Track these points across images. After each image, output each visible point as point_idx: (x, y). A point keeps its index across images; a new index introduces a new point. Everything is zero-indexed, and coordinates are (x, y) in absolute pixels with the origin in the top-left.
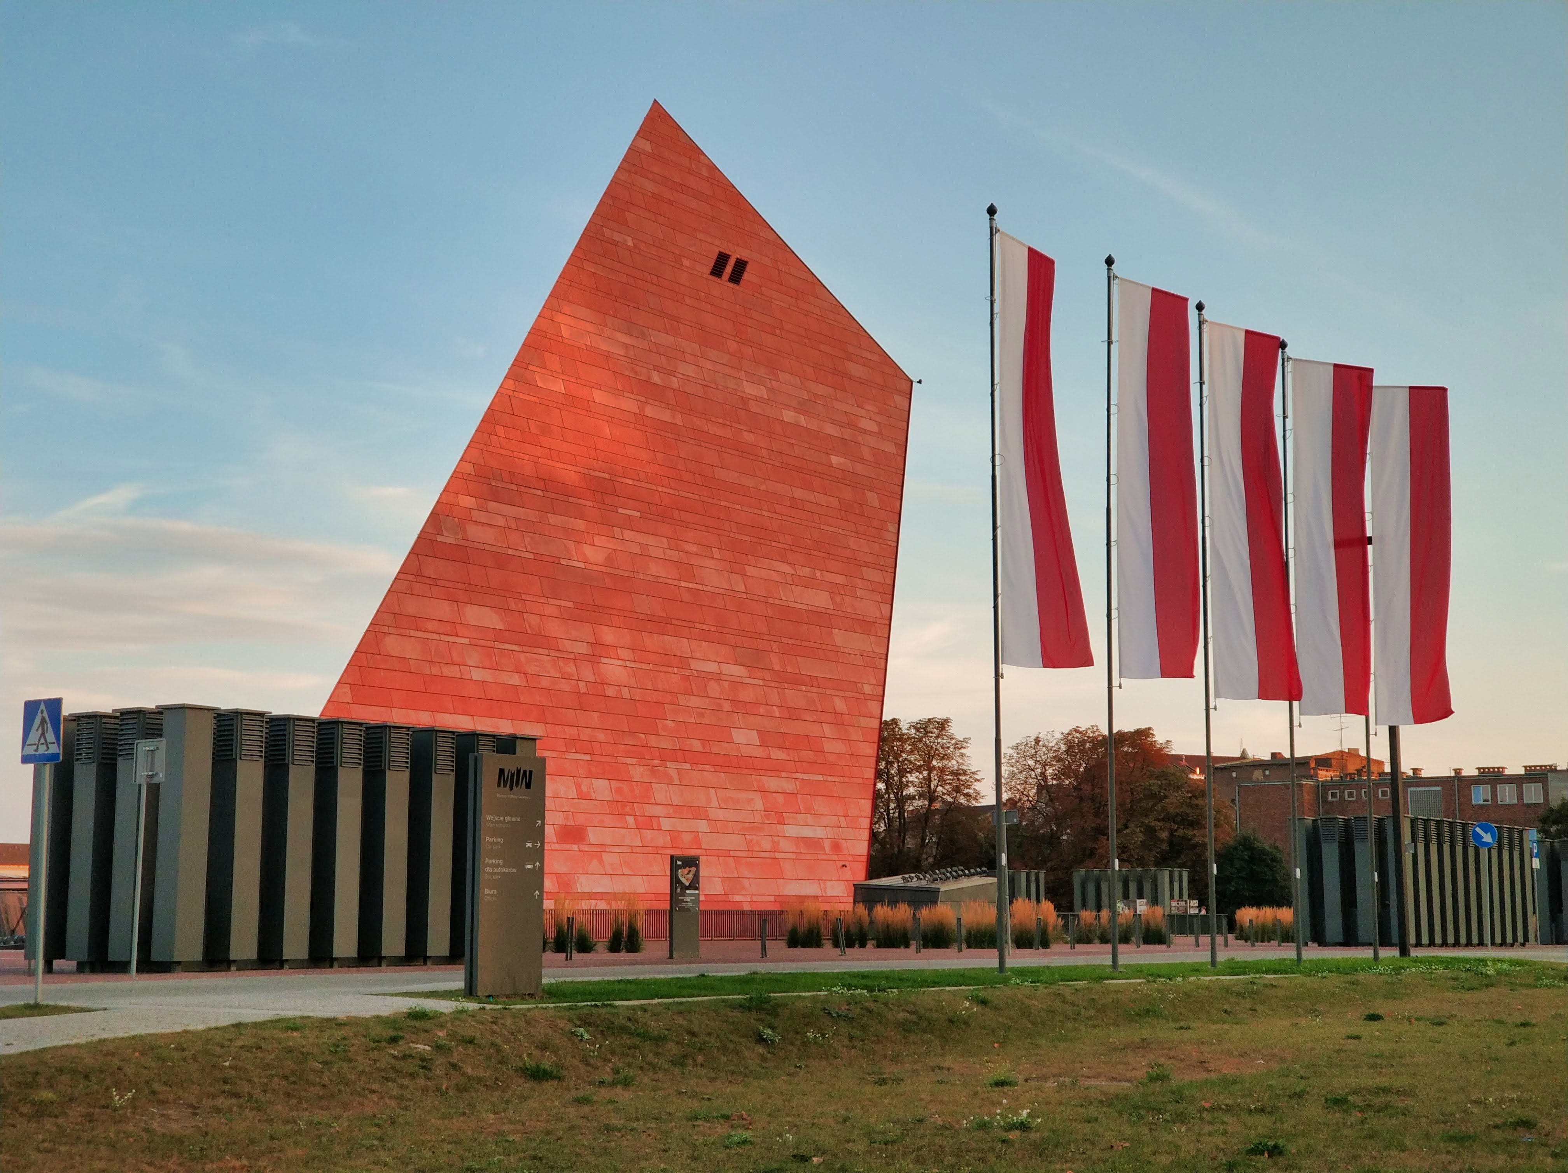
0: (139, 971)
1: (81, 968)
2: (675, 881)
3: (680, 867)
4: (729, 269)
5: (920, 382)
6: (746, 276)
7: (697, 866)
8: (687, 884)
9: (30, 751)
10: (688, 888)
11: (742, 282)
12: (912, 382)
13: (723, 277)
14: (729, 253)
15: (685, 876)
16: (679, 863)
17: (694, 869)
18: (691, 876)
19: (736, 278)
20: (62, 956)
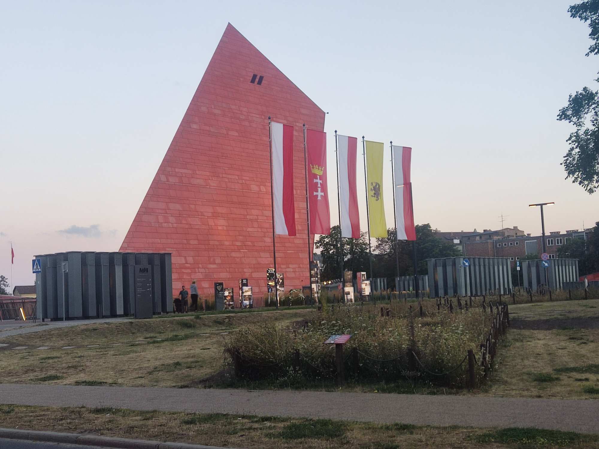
0: (65, 320)
1: (52, 320)
2: (216, 289)
3: (218, 286)
4: (257, 80)
5: (328, 113)
6: (263, 82)
7: (223, 285)
8: (220, 290)
9: (34, 270)
10: (220, 291)
11: (262, 84)
12: (325, 113)
13: (255, 83)
14: (257, 74)
15: (219, 288)
16: (218, 285)
17: (221, 286)
18: (221, 288)
19: (260, 83)
20: (47, 318)
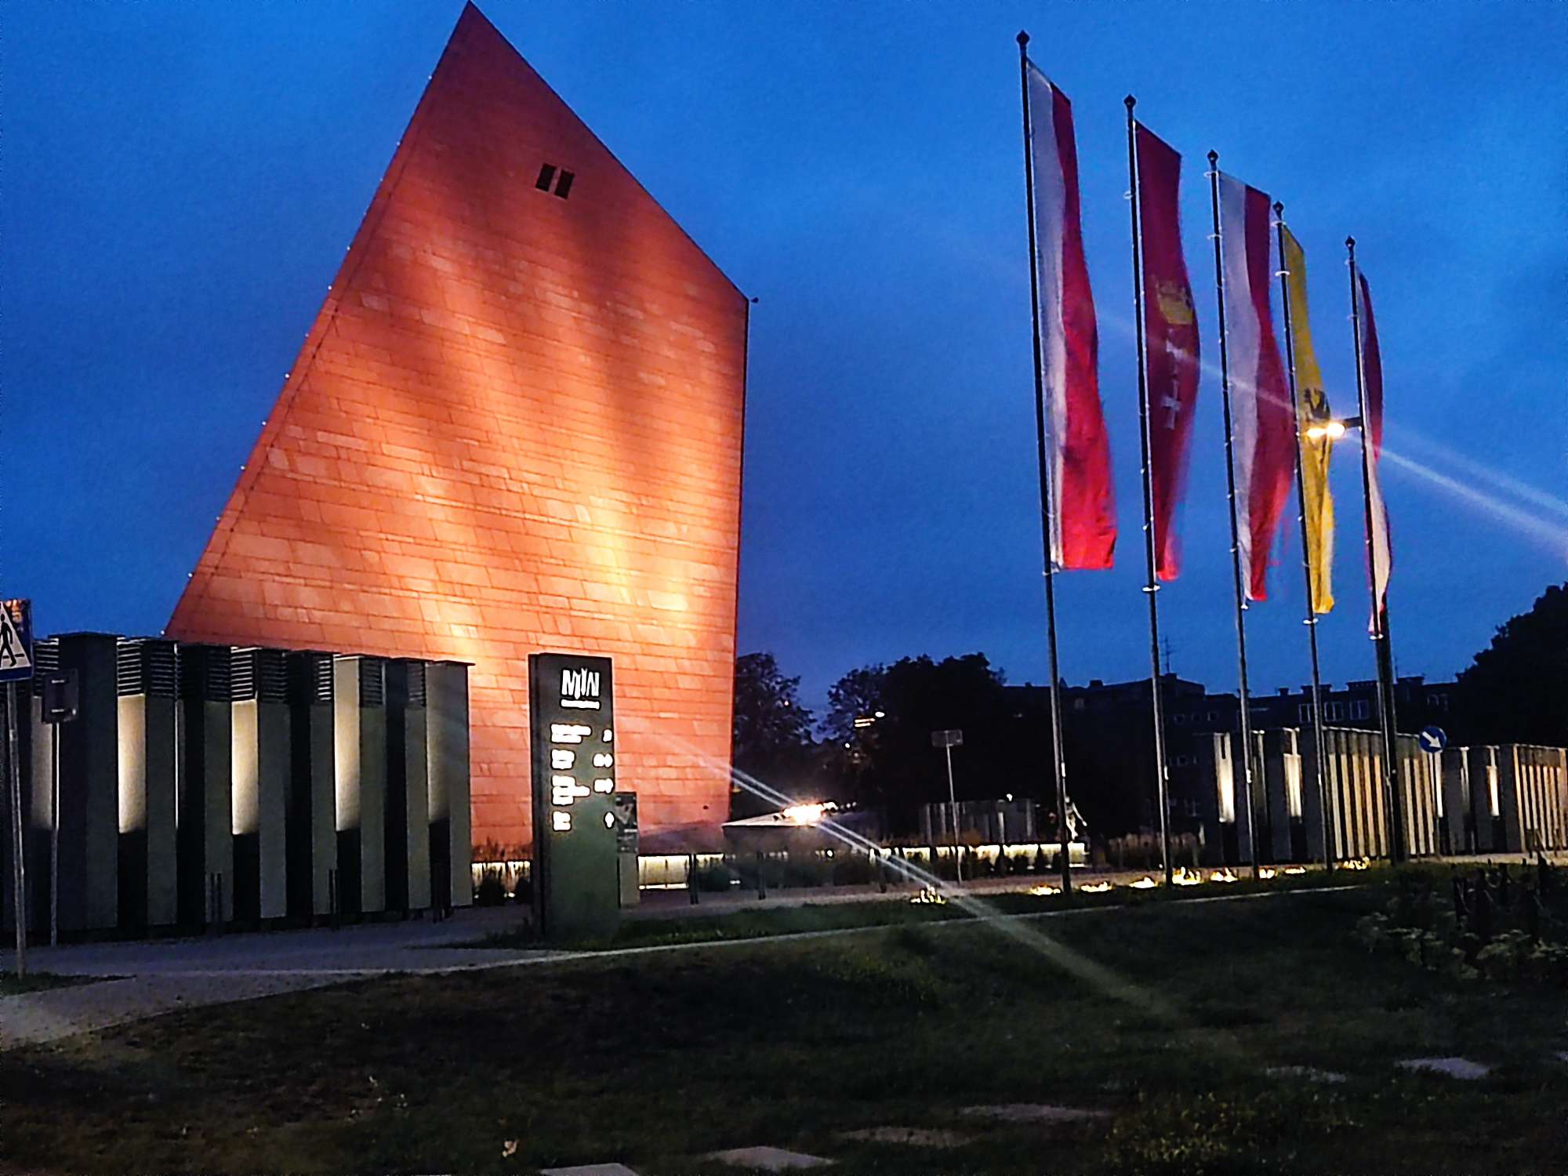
4: (555, 182)
5: (755, 300)
6: (573, 188)
8: (625, 822)
11: (570, 197)
12: (748, 299)
13: (550, 189)
14: (554, 165)
17: (631, 806)
18: (628, 813)
19: (563, 191)
